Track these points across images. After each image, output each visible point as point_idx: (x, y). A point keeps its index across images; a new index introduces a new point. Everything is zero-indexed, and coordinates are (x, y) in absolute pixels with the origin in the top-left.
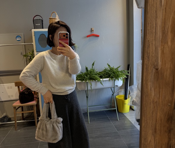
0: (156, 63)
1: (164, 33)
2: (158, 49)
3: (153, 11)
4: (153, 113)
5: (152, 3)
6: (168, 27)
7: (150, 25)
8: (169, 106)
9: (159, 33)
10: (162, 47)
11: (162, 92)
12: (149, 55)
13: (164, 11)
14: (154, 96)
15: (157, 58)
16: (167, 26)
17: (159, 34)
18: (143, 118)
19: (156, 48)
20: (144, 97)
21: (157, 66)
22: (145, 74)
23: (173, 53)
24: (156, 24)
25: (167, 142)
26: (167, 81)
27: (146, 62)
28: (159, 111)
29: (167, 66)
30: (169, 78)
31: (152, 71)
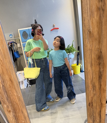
0: (89, 29)
1: (92, 12)
2: (90, 21)
4: (90, 55)
7: (84, 9)
8: (98, 51)
10: (92, 20)
11: (94, 44)
14: (90, 46)
15: (90, 26)
16: (93, 8)
18: (85, 58)
19: (88, 21)
20: (85, 47)
22: (84, 35)
24: (87, 8)
25: (98, 70)
26: (96, 38)
27: (84, 29)
28: (93, 54)
29: (95, 30)
30: (97, 36)
31: (88, 33)
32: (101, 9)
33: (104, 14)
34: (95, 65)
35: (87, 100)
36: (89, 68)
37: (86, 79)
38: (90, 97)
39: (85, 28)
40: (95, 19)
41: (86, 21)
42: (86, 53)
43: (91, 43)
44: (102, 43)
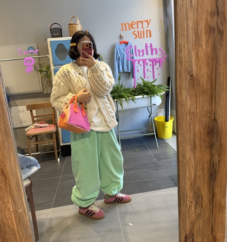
0: (190, 69)
1: (197, 35)
2: (191, 54)
3: (183, 12)
4: (190, 126)
5: (182, 3)
6: (202, 28)
7: (180, 27)
8: (209, 116)
9: (191, 36)
10: (196, 51)
11: (199, 100)
12: (182, 61)
13: (196, 12)
14: (191, 105)
15: (191, 63)
16: (200, 28)
18: (180, 131)
19: (189, 52)
20: (179, 107)
21: (191, 71)
22: (178, 81)
23: (209, 57)
24: (187, 26)
25: (209, 159)
26: (204, 88)
27: (178, 68)
29: (203, 72)
30: (206, 85)
31: (186, 77)
32: (216, 30)
33: (222, 40)
34: (201, 149)
35: (181, 227)
36: (189, 155)
38: (188, 222)
39: (182, 66)
40: (203, 50)
41: (184, 54)
42: (181, 121)
43: (194, 99)
44: (217, 100)
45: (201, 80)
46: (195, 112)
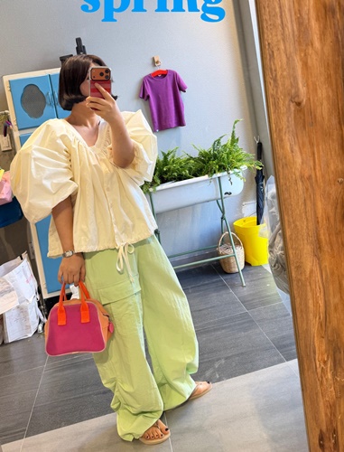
0: (293, 91)
1: (300, 22)
2: (294, 60)
4: (305, 205)
6: (309, 10)
7: (267, 9)
8: (341, 183)
9: (289, 25)
10: (302, 55)
11: (319, 152)
12: (276, 76)
14: (302, 163)
15: (295, 78)
16: (306, 8)
17: (291, 27)
18: (286, 218)
19: (288, 58)
20: (280, 168)
21: (298, 96)
22: (273, 117)
23: (328, 64)
24: (280, 7)
26: (325, 127)
27: (271, 91)
28: (318, 197)
29: (320, 95)
30: (329, 120)
31: (289, 109)
32: (337, 10)
34: (332, 249)
36: (309, 263)
37: (298, 314)
38: (321, 404)
40: (316, 53)
41: (280, 61)
42: (287, 196)
43: (307, 149)
45: (318, 111)
46: (313, 176)
